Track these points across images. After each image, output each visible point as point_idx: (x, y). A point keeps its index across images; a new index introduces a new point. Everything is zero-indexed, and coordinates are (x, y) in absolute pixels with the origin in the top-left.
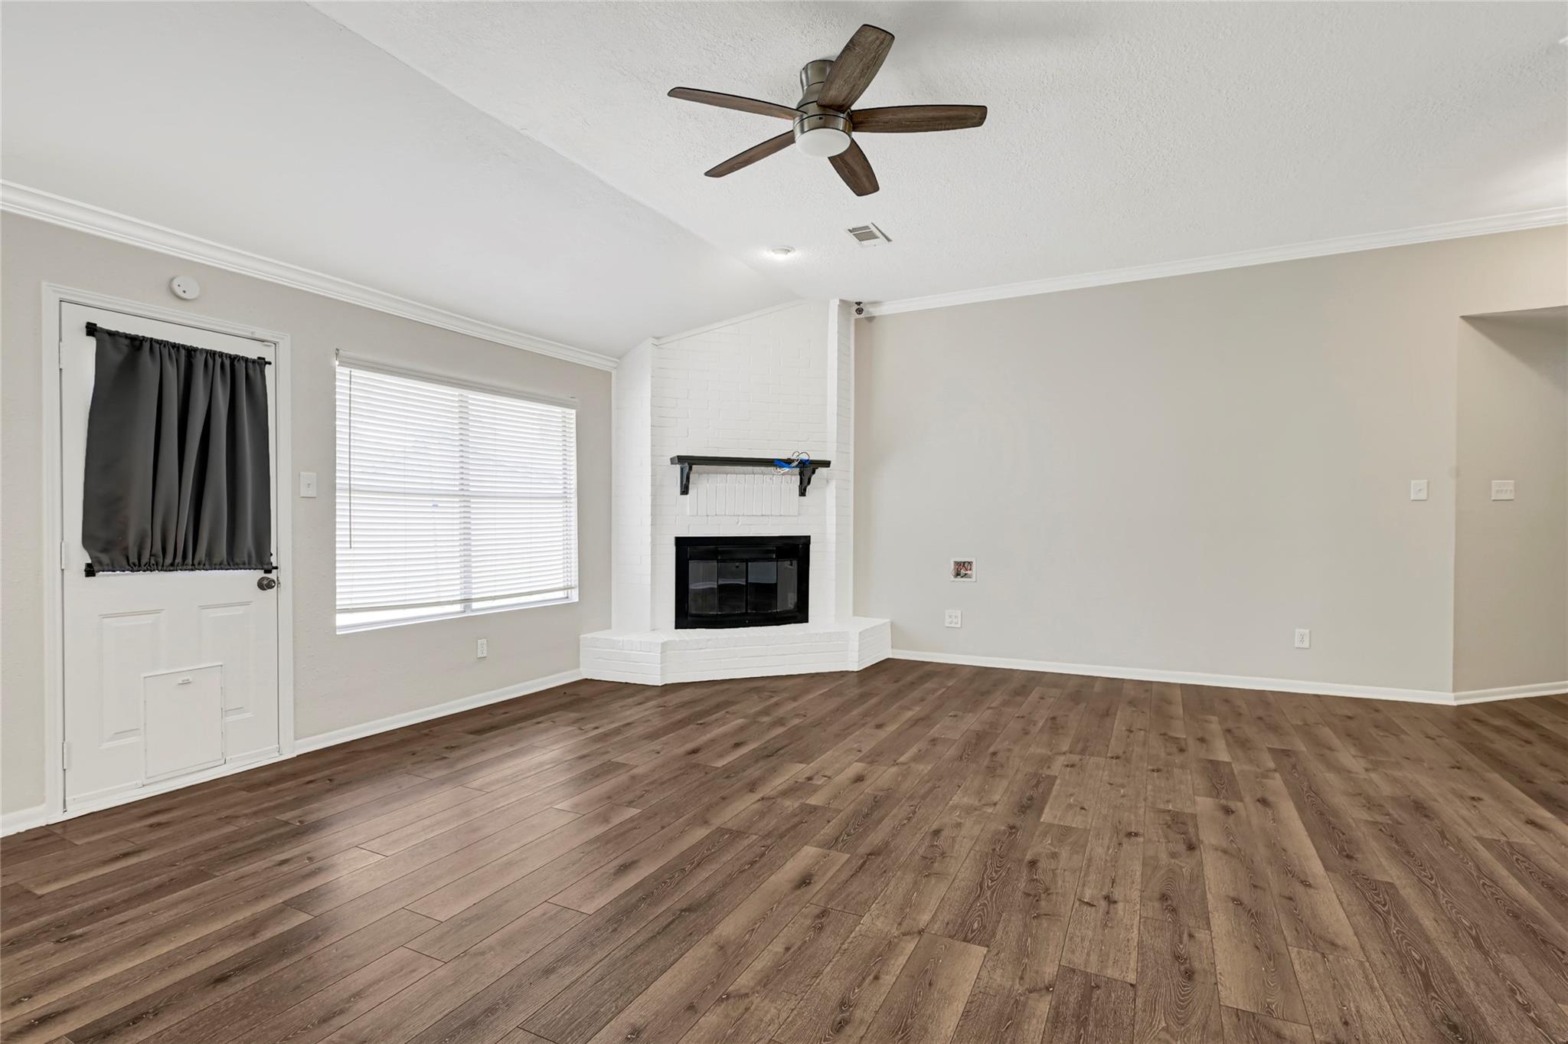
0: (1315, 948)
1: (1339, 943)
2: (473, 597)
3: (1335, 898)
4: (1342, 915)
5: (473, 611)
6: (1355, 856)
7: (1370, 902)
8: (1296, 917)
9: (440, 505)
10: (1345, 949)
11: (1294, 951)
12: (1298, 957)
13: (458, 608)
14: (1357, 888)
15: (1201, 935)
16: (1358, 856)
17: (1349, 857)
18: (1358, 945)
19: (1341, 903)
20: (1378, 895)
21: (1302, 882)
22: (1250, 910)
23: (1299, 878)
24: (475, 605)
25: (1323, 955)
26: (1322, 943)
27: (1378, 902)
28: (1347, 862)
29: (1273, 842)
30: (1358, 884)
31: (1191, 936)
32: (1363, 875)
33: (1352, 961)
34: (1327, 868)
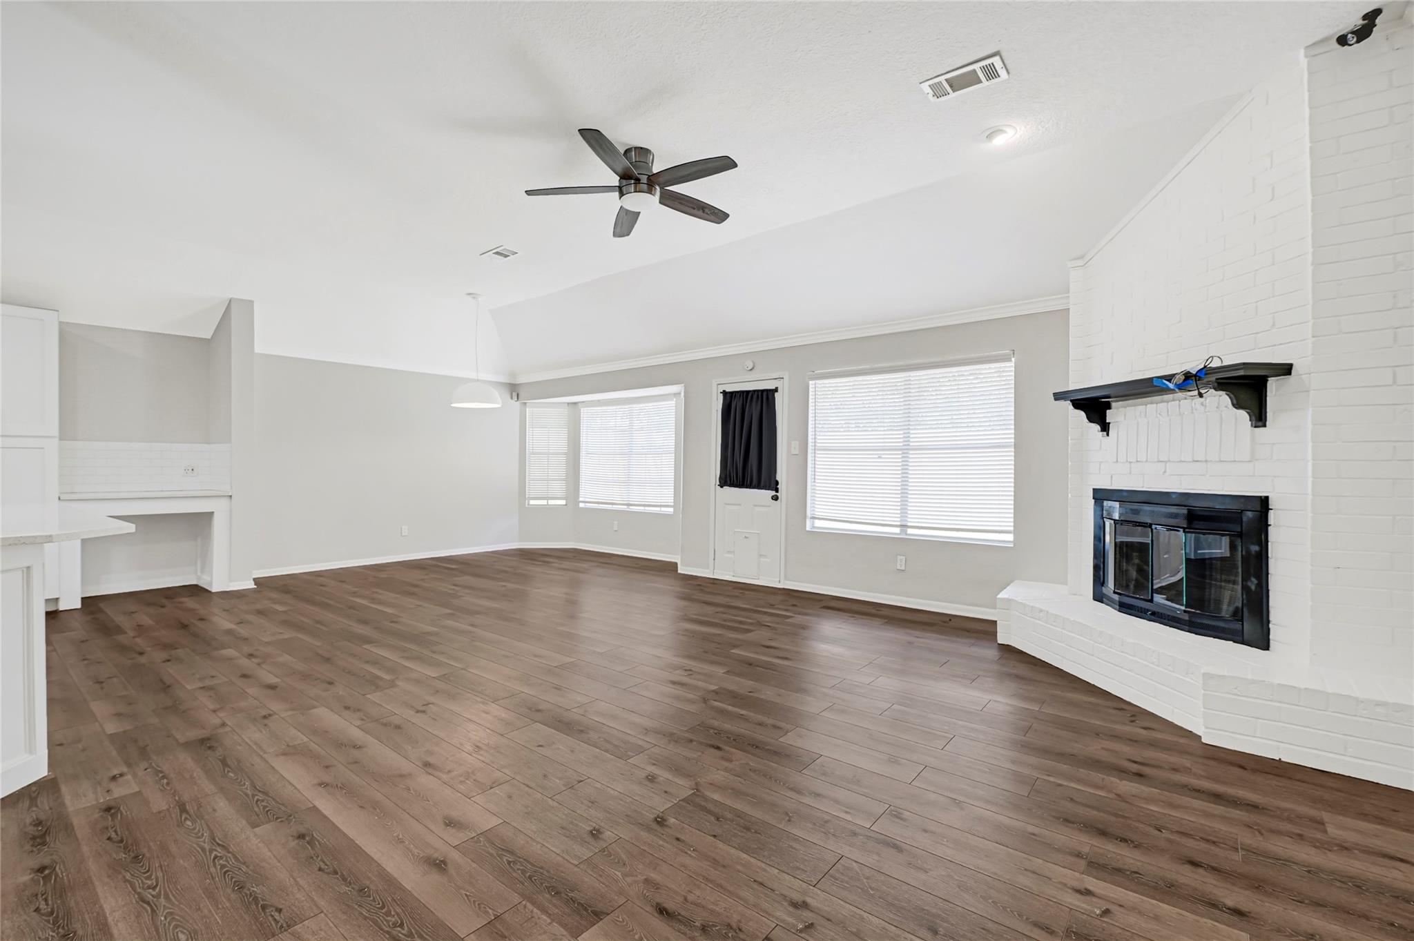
0: (294, 747)
1: (282, 757)
2: (909, 524)
3: (297, 786)
4: (286, 775)
5: (906, 534)
6: (296, 841)
7: (269, 797)
8: (315, 757)
9: (883, 456)
10: (277, 755)
11: (305, 739)
12: (301, 738)
13: (897, 530)
14: (283, 805)
15: (359, 723)
16: (293, 844)
17: (301, 836)
18: (269, 761)
19: (290, 783)
20: (265, 807)
21: (327, 785)
22: (346, 746)
23: (332, 787)
24: (910, 531)
25: (288, 746)
26: (291, 752)
27: (263, 801)
28: (302, 829)
29: (378, 810)
30: (283, 808)
31: (362, 720)
32: (282, 821)
33: (272, 750)
34: (315, 809)
